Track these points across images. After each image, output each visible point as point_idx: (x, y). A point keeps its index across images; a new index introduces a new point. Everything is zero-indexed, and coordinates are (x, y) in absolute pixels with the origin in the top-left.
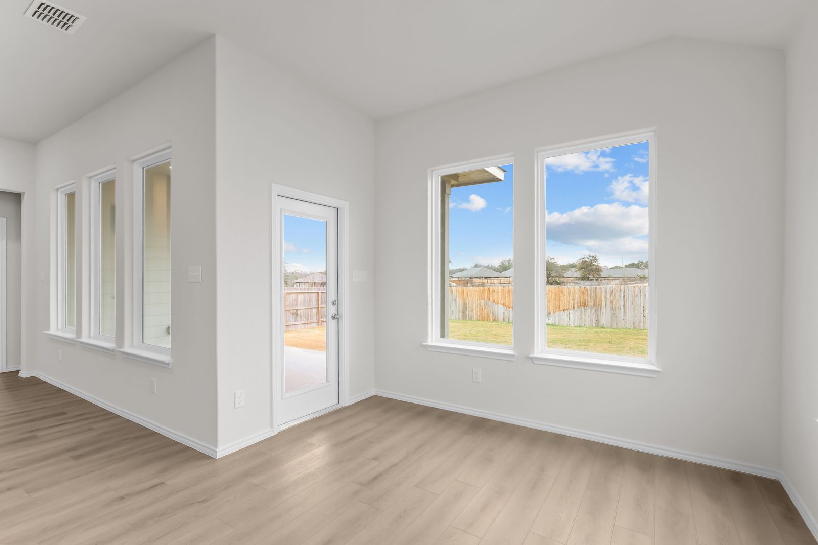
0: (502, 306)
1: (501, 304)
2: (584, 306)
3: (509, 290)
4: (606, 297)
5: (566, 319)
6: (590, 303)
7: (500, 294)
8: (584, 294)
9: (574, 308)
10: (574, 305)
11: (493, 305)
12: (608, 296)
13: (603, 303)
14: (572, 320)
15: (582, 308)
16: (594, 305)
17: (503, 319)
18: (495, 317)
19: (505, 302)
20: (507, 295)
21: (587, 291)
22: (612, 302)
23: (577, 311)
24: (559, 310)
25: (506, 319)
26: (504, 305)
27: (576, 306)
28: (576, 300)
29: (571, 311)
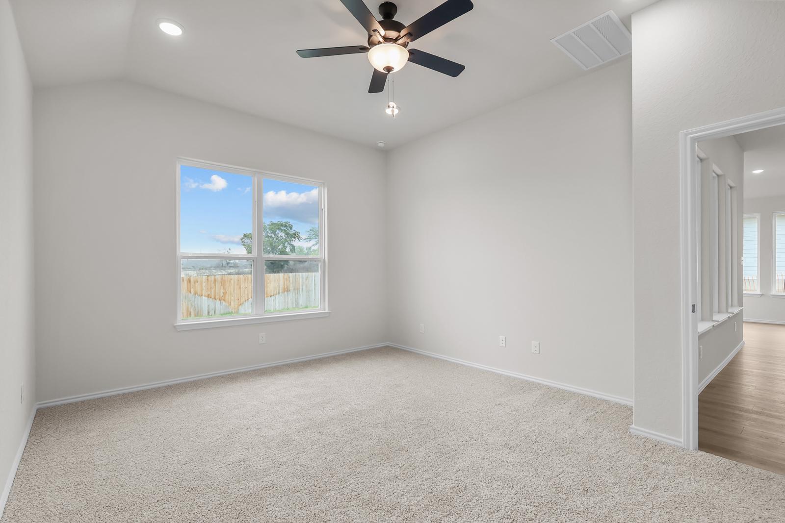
0: (206, 298)
1: (205, 296)
2: (287, 291)
3: (215, 280)
4: (303, 282)
5: (273, 303)
6: (291, 288)
7: (204, 284)
8: (287, 280)
9: (279, 293)
10: (279, 291)
11: (195, 298)
12: (304, 280)
13: (301, 287)
14: (277, 305)
15: (286, 293)
16: (294, 290)
17: (208, 313)
18: (198, 311)
19: (211, 292)
20: (213, 285)
21: (289, 278)
22: (306, 286)
23: (281, 296)
24: (267, 296)
25: (212, 312)
26: (209, 296)
27: (281, 291)
28: (281, 286)
29: (277, 296)
